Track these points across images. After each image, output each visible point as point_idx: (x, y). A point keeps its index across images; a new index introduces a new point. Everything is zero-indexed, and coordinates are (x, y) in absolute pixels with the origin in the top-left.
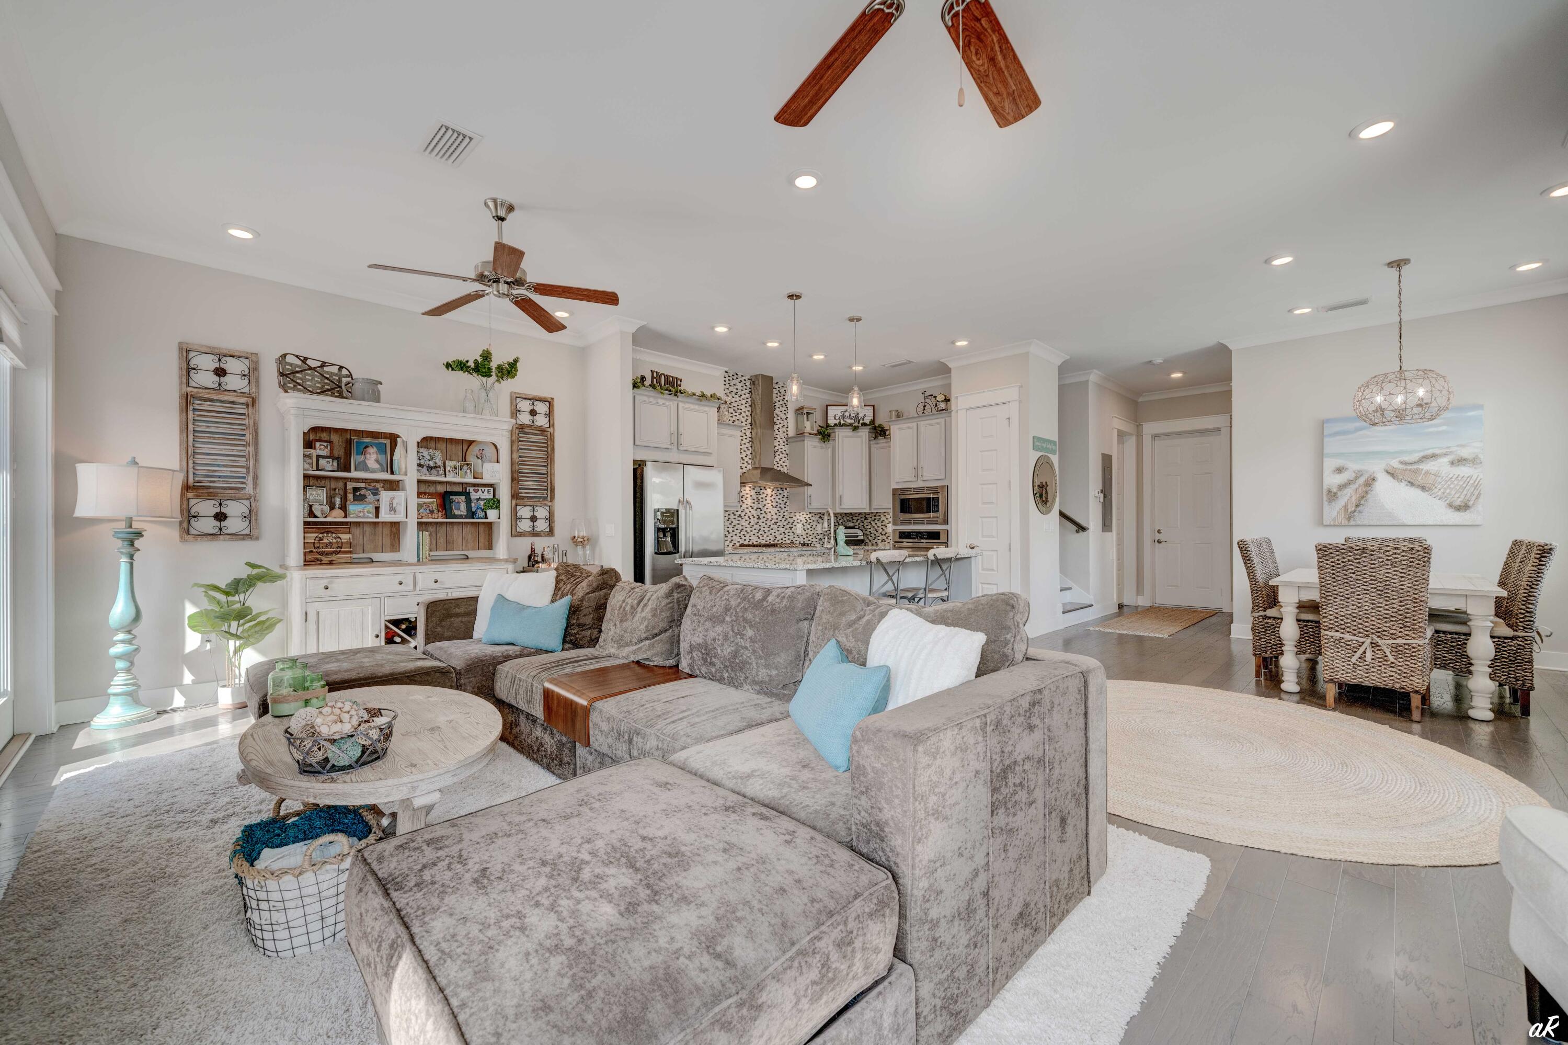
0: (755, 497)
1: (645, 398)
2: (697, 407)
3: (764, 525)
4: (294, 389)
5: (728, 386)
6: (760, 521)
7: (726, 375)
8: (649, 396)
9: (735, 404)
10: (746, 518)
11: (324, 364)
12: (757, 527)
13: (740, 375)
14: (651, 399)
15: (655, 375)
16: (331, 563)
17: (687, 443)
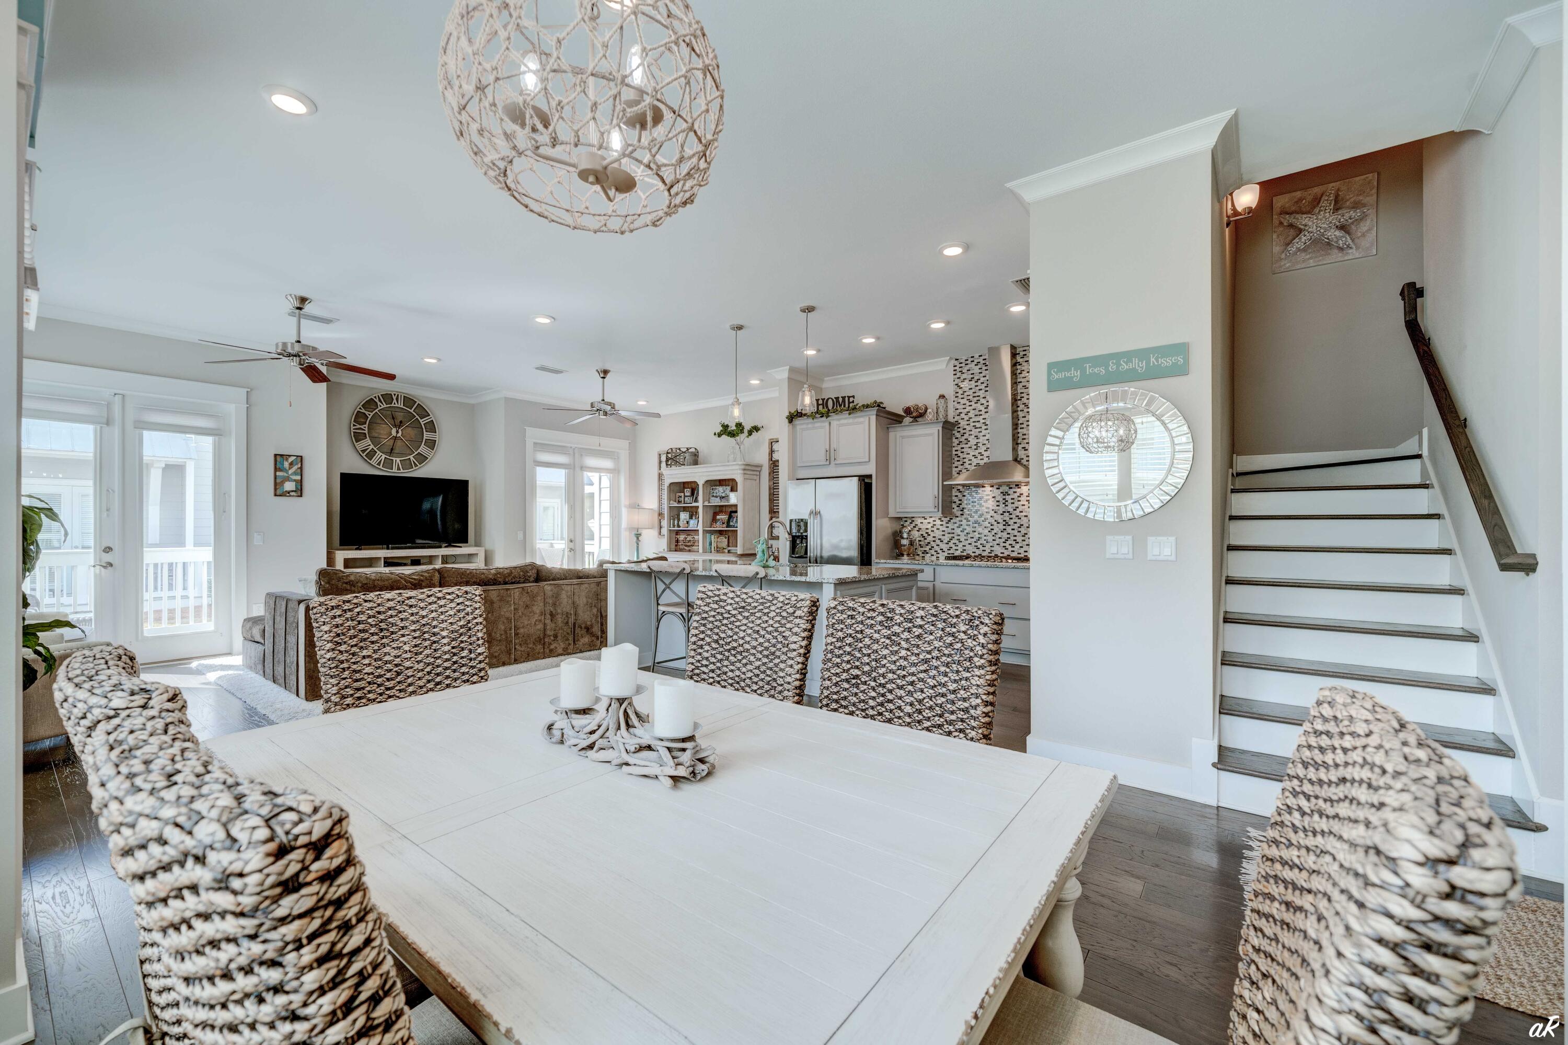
0: (1000, 498)
1: (804, 426)
2: (851, 421)
3: (1015, 532)
4: (675, 464)
5: (959, 374)
6: (1009, 529)
7: (957, 363)
8: (808, 424)
9: (971, 392)
10: (986, 524)
11: (688, 449)
12: (1005, 535)
13: (976, 356)
14: (810, 426)
15: (820, 402)
16: (690, 551)
17: (843, 456)
